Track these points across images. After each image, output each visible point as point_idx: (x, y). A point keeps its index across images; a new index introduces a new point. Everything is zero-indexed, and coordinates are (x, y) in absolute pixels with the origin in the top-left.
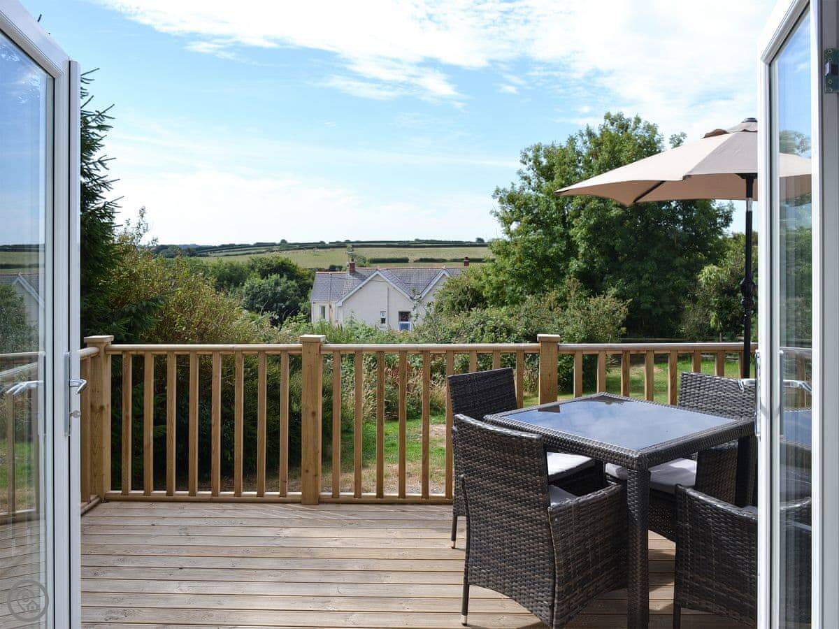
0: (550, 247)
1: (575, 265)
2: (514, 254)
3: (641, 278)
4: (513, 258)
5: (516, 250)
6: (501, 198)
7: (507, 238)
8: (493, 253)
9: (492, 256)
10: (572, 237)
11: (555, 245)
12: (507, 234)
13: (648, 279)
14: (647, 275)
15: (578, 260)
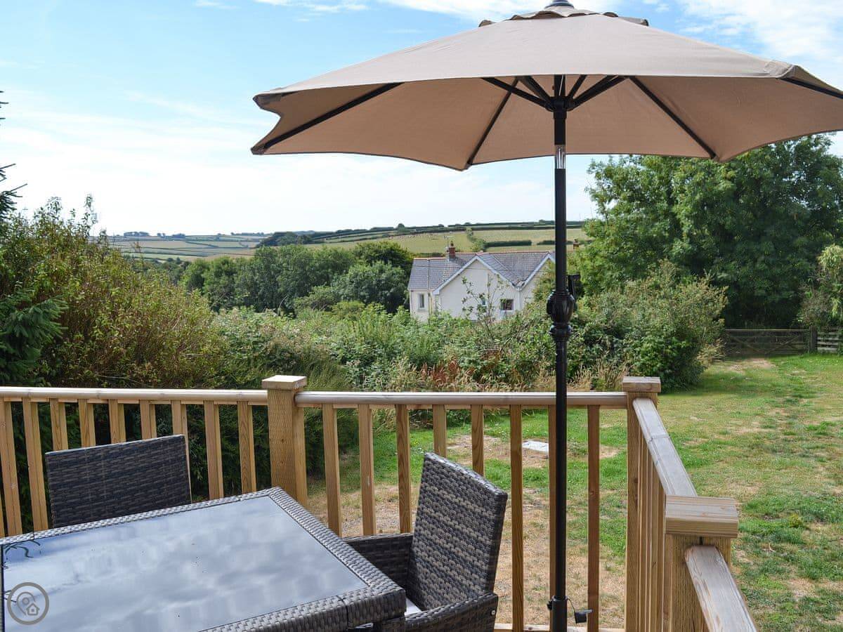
0: (652, 226)
1: (678, 247)
2: (608, 236)
3: (755, 261)
4: (608, 240)
5: (612, 230)
6: (598, 173)
7: (601, 218)
8: (587, 234)
9: (586, 238)
10: (676, 214)
11: (657, 224)
12: (602, 213)
13: (763, 262)
14: (763, 258)
15: (682, 240)
